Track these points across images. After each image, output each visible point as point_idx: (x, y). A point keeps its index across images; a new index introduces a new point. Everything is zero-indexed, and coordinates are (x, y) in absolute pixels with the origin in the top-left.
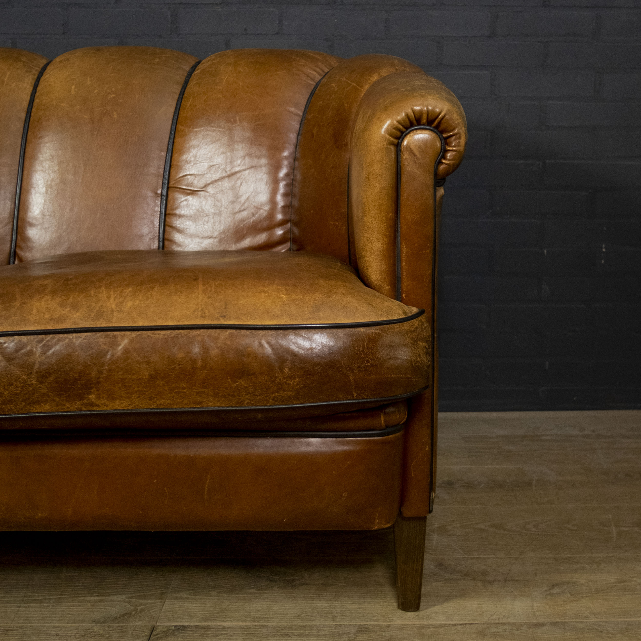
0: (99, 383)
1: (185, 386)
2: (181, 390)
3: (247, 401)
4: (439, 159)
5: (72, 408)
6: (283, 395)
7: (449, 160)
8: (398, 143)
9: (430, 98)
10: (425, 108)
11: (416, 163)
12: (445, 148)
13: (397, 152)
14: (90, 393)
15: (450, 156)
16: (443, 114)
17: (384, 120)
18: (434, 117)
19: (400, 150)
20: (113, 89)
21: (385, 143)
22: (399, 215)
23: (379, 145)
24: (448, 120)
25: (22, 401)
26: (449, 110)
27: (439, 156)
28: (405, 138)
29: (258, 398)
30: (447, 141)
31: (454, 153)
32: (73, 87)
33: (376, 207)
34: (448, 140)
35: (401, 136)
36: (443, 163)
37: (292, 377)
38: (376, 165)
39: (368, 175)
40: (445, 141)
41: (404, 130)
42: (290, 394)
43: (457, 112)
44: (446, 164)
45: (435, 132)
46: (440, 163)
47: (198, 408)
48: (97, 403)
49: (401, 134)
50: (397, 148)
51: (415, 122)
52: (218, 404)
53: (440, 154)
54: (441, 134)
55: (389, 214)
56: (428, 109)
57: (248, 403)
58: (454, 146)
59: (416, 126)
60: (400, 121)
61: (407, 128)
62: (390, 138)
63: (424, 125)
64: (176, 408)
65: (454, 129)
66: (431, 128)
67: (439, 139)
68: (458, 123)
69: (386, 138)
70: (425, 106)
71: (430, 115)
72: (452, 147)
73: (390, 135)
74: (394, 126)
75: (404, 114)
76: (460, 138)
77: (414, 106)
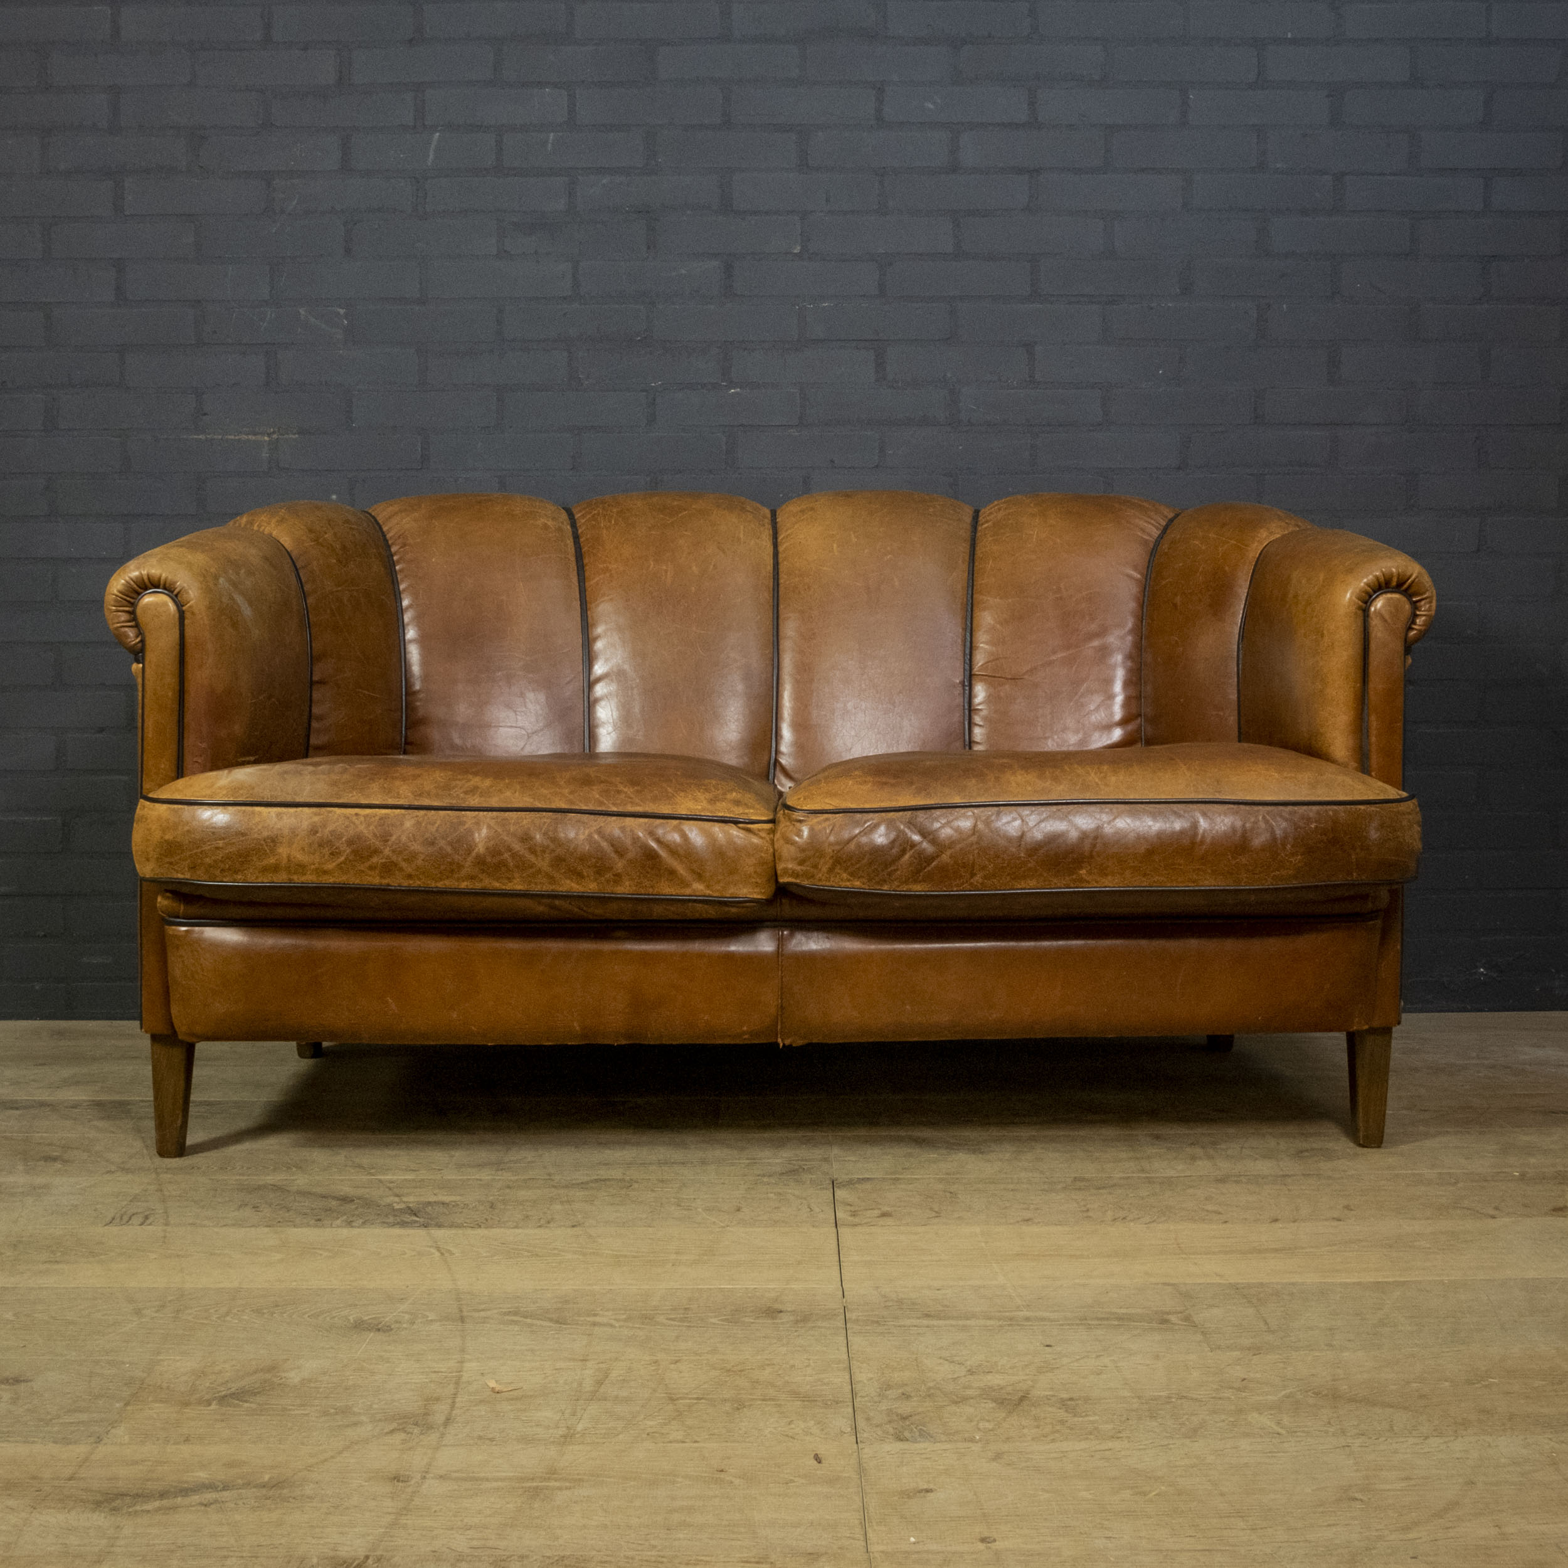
0: (1091, 857)
1: (1182, 861)
2: (1177, 867)
3: (1245, 880)
4: (1409, 624)
5: (1059, 884)
6: (1283, 873)
7: (1420, 625)
8: (1366, 607)
9: (1402, 560)
10: (1396, 571)
11: (1385, 628)
12: (1415, 612)
13: (1364, 616)
14: (1081, 868)
15: (1420, 622)
16: (1413, 577)
18: (1404, 580)
19: (1368, 615)
20: (889, 548)
21: (1354, 608)
24: (1418, 583)
25: (1008, 875)
26: (1419, 573)
27: (1409, 621)
28: (1373, 601)
29: (1256, 876)
30: (1417, 605)
31: (1425, 618)
32: (835, 545)
35: (1369, 600)
36: (1413, 629)
37: (1293, 854)
38: (1341, 632)
40: (1415, 606)
41: (1372, 593)
42: (1291, 872)
43: (1427, 576)
44: (1416, 629)
45: (1404, 596)
46: (1410, 629)
47: (1192, 887)
48: (1088, 879)
49: (1369, 598)
50: (1364, 612)
51: (1383, 585)
52: (1213, 883)
53: (1410, 619)
54: (1411, 597)
56: (1399, 571)
57: (1245, 882)
58: (1424, 611)
61: (1375, 592)
62: (1358, 602)
63: (1393, 588)
64: (1170, 886)
65: (1425, 593)
66: (1401, 592)
67: (1409, 603)
68: (1429, 586)
70: (1396, 568)
71: (1400, 578)
72: (1422, 611)
73: (1359, 599)
74: (1362, 589)
75: (1372, 576)
77: (1383, 568)
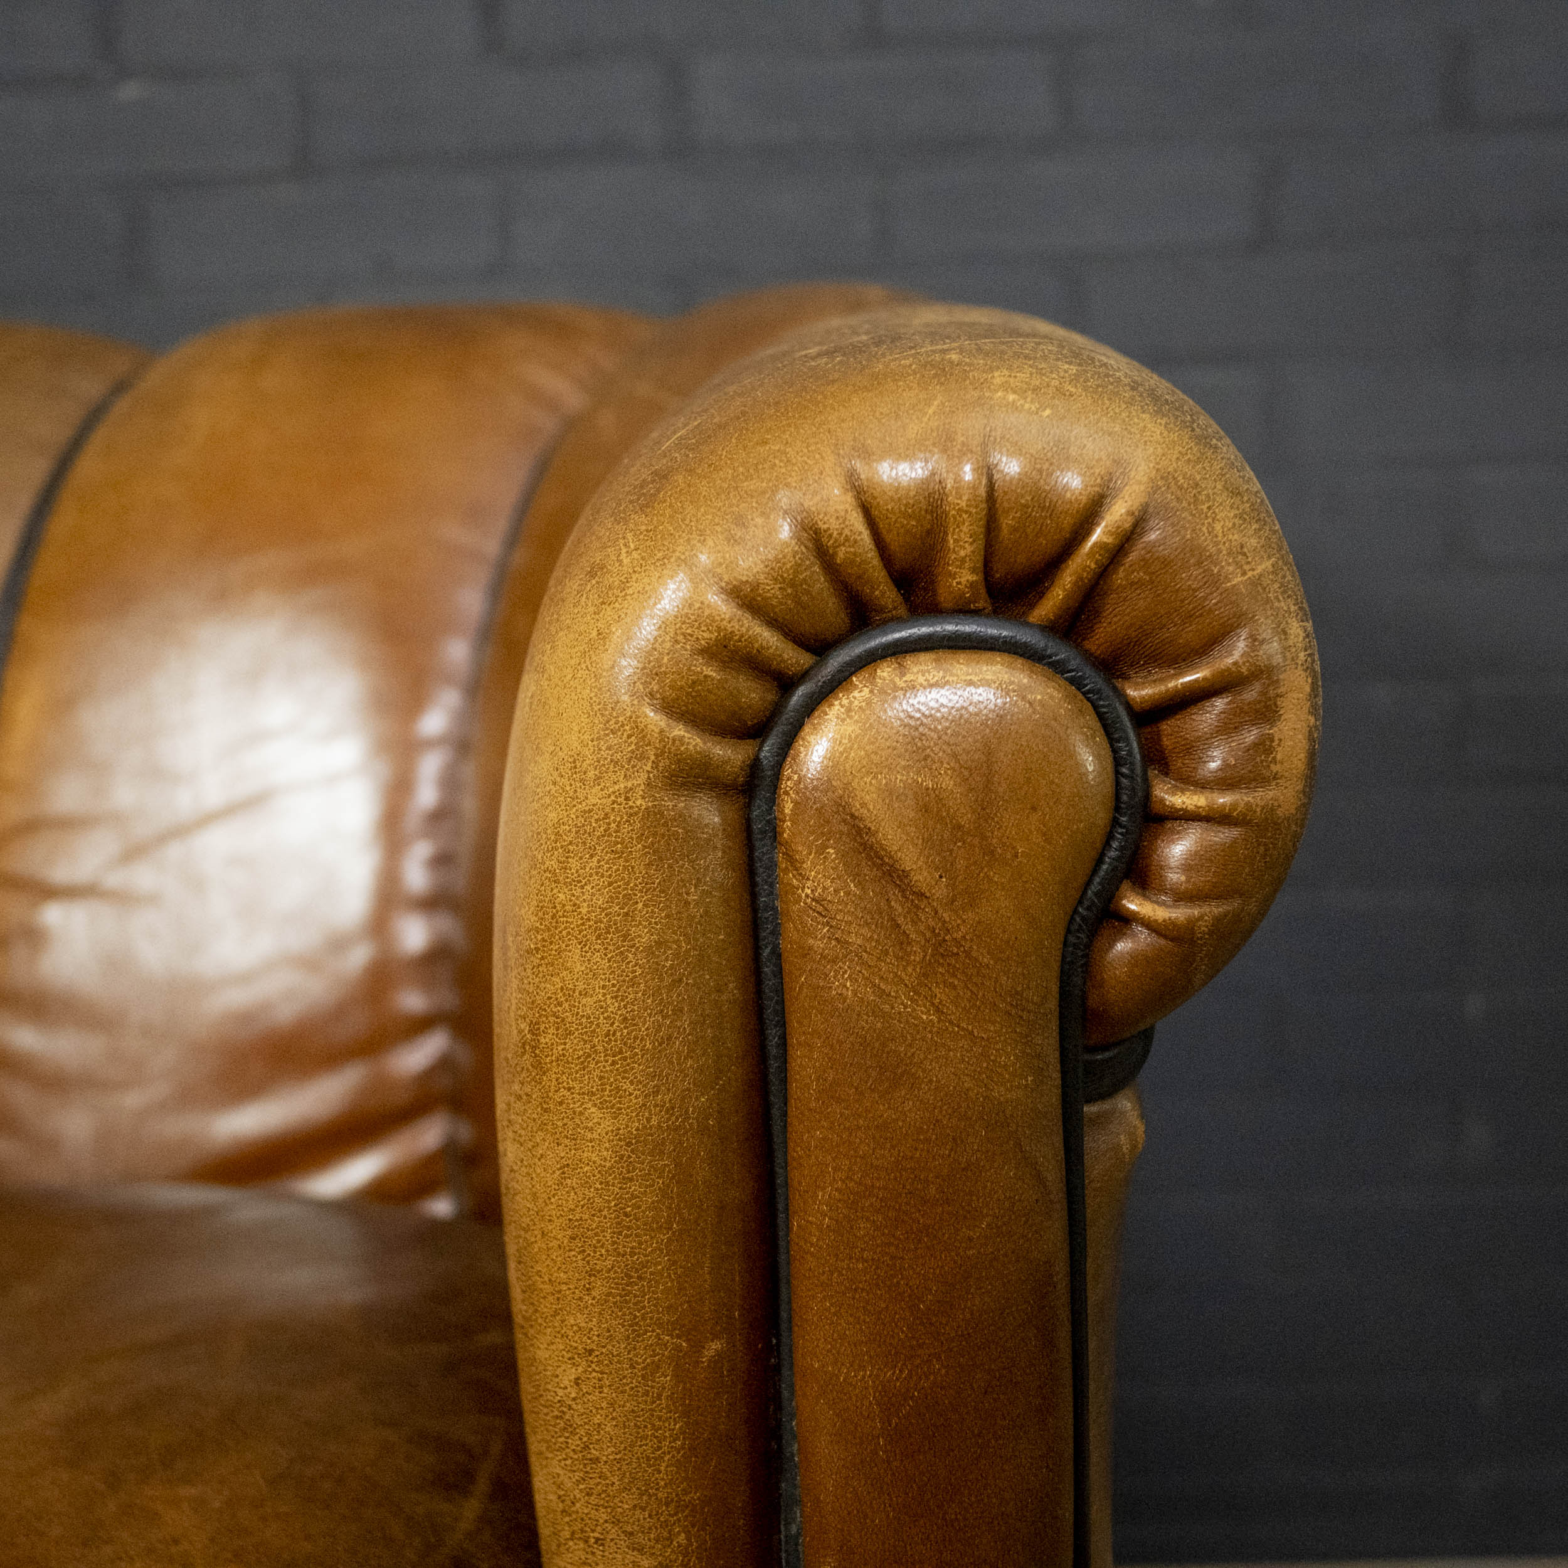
4: (1095, 886)
7: (1184, 896)
8: (755, 766)
9: (1006, 387)
10: (968, 473)
11: (903, 941)
12: (1147, 795)
13: (745, 844)
15: (1189, 866)
16: (1116, 514)
17: (624, 585)
18: (1046, 544)
19: (773, 831)
21: (640, 780)
22: (785, 1334)
23: (595, 797)
24: (1166, 563)
26: (1167, 477)
27: (1100, 861)
28: (807, 729)
30: (1157, 739)
31: (1222, 836)
33: (600, 1288)
34: (1167, 726)
35: (777, 709)
36: (1126, 920)
38: (574, 957)
39: (535, 1031)
40: (1146, 740)
41: (793, 657)
43: (1236, 493)
44: (1150, 925)
45: (1058, 668)
46: (1106, 921)
49: (771, 697)
50: (748, 806)
51: (885, 593)
53: (1107, 844)
54: (1108, 681)
55: (697, 1347)
56: (988, 472)
58: (1222, 783)
59: (900, 621)
60: (755, 587)
61: (820, 647)
62: (679, 731)
63: (964, 611)
65: (1220, 636)
66: (1024, 636)
67: (1091, 719)
68: (1255, 583)
69: (640, 732)
70: (965, 451)
71: (1007, 522)
72: (1202, 785)
73: (671, 708)
74: (707, 636)
75: (785, 532)
76: (1266, 712)
77: (867, 454)
